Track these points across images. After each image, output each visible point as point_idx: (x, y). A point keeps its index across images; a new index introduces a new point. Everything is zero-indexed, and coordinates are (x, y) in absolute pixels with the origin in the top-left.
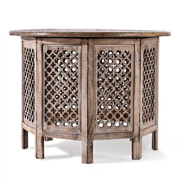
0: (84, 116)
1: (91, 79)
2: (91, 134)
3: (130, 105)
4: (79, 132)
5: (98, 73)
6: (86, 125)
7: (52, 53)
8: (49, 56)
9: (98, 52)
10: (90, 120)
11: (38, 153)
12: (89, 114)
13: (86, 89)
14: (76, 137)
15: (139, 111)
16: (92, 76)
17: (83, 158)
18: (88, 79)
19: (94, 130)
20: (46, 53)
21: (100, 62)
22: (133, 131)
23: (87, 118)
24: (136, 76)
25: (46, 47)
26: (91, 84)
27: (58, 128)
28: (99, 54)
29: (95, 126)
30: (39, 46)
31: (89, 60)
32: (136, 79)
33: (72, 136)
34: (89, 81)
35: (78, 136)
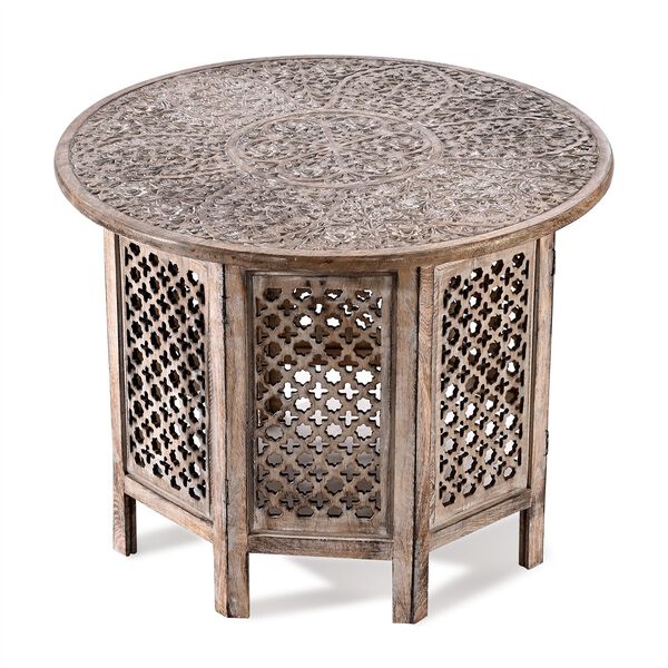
0: (401, 487)
1: (425, 374)
2: (424, 536)
3: (521, 412)
4: (383, 532)
5: (444, 346)
6: (411, 513)
7: (283, 297)
8: (272, 307)
9: (444, 285)
10: (420, 496)
11: (234, 600)
12: (418, 480)
13: (413, 408)
14: (372, 551)
15: (545, 424)
16: (427, 365)
17: (399, 608)
18: (417, 377)
19: (431, 521)
20: (261, 298)
21: (447, 315)
22: (529, 487)
23: (412, 493)
24: (540, 323)
25: (262, 280)
26: (425, 390)
27: (307, 526)
28: (446, 291)
29: (434, 506)
30: (234, 277)
31: (421, 317)
32: (541, 333)
33: (357, 546)
34: (421, 382)
35: (381, 545)
